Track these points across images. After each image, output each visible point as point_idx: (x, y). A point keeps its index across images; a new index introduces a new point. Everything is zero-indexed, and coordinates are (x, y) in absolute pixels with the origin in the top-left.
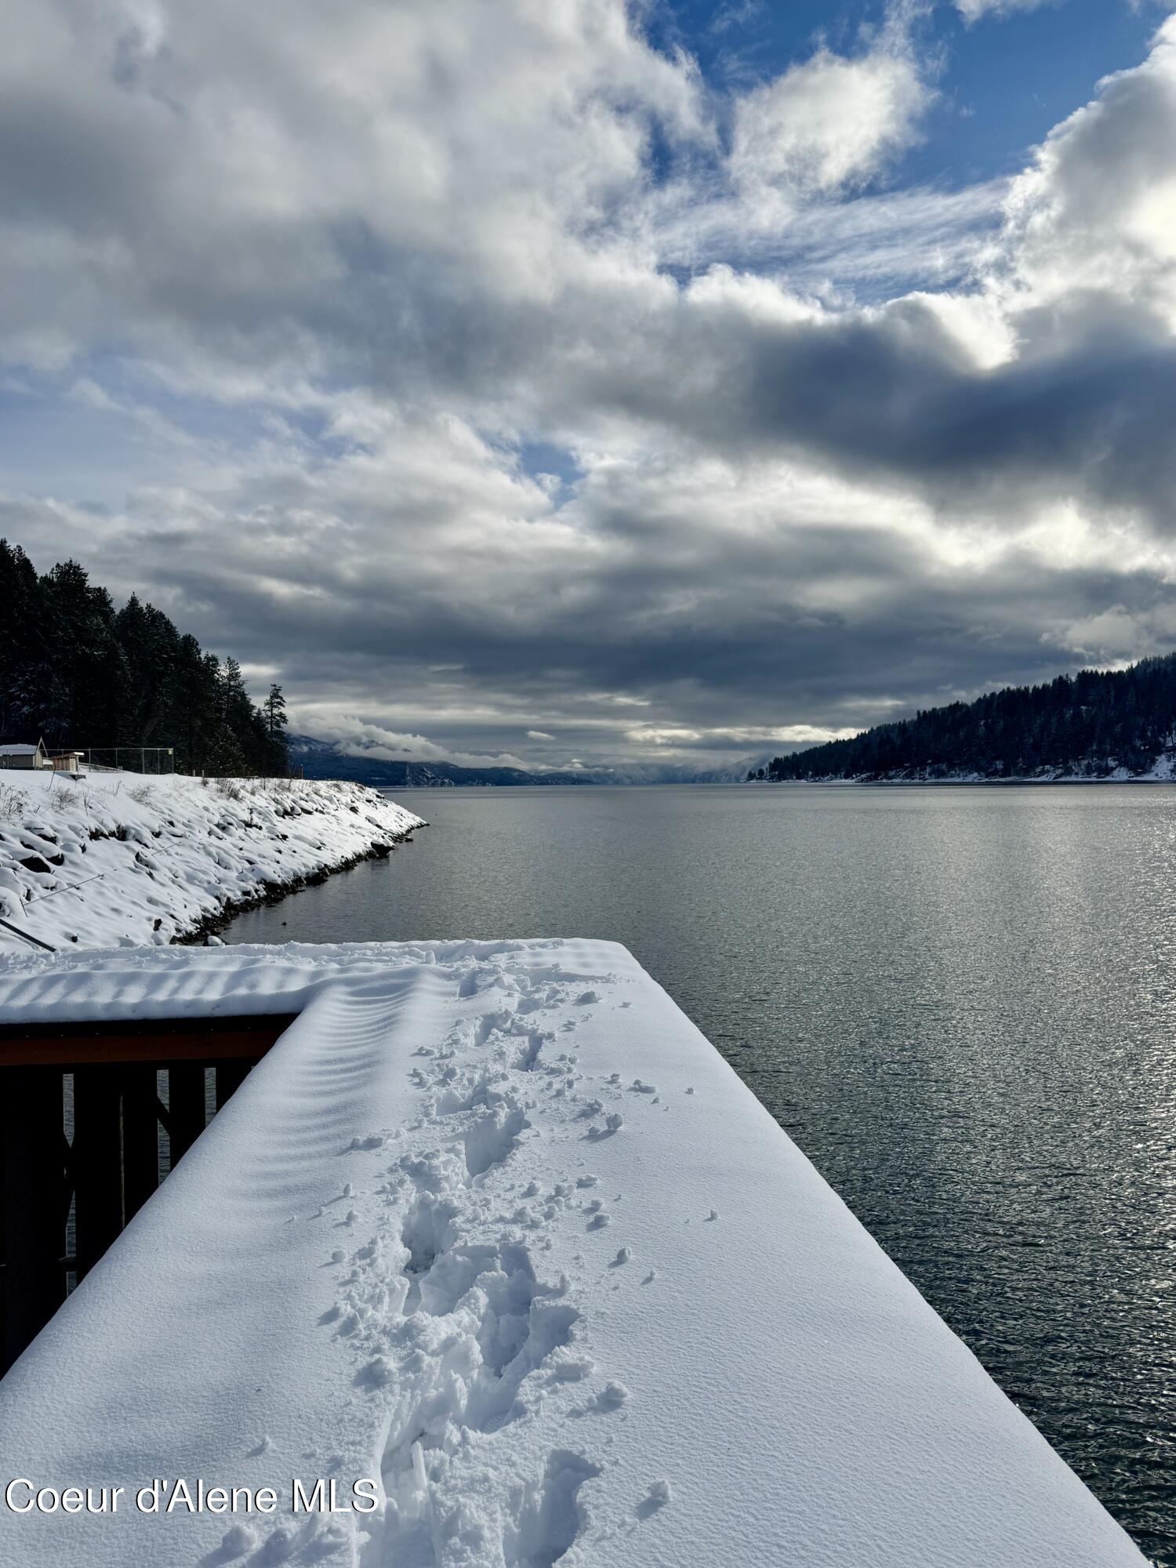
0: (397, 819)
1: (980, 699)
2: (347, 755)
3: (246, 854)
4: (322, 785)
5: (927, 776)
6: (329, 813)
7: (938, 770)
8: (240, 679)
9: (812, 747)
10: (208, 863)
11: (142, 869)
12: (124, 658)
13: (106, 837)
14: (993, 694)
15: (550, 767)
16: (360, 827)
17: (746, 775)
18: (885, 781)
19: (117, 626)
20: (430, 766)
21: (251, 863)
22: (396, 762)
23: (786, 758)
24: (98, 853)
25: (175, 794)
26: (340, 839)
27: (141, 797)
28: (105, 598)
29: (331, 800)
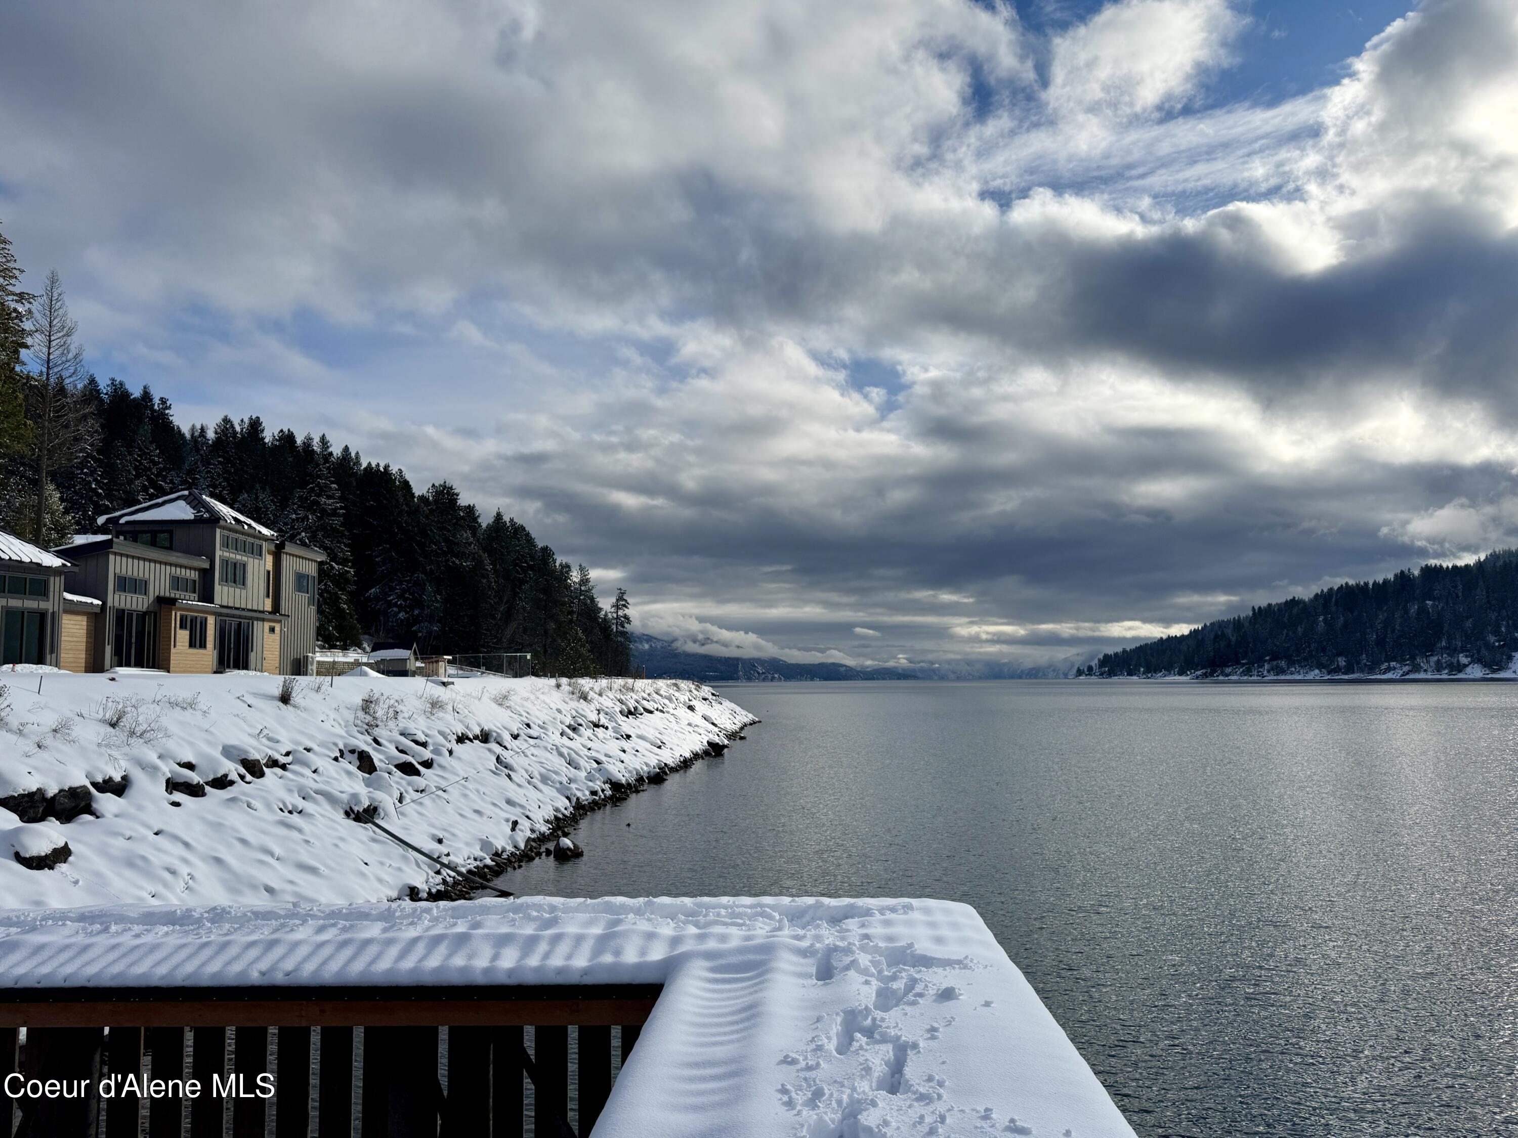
0: (731, 717)
1: (1317, 595)
2: (684, 652)
3: (594, 754)
4: (662, 684)
5: (1265, 673)
6: (668, 712)
7: (1277, 667)
8: (590, 584)
9: (1142, 643)
10: (559, 763)
11: (502, 771)
12: (490, 567)
13: (471, 740)
14: (1331, 589)
15: (876, 663)
16: (696, 726)
17: (1074, 671)
18: (1221, 678)
19: (483, 539)
20: (761, 661)
21: (598, 763)
22: (729, 658)
23: (1116, 654)
24: (464, 756)
25: (532, 697)
26: (679, 738)
27: (502, 700)
28: (474, 514)
29: (670, 700)
